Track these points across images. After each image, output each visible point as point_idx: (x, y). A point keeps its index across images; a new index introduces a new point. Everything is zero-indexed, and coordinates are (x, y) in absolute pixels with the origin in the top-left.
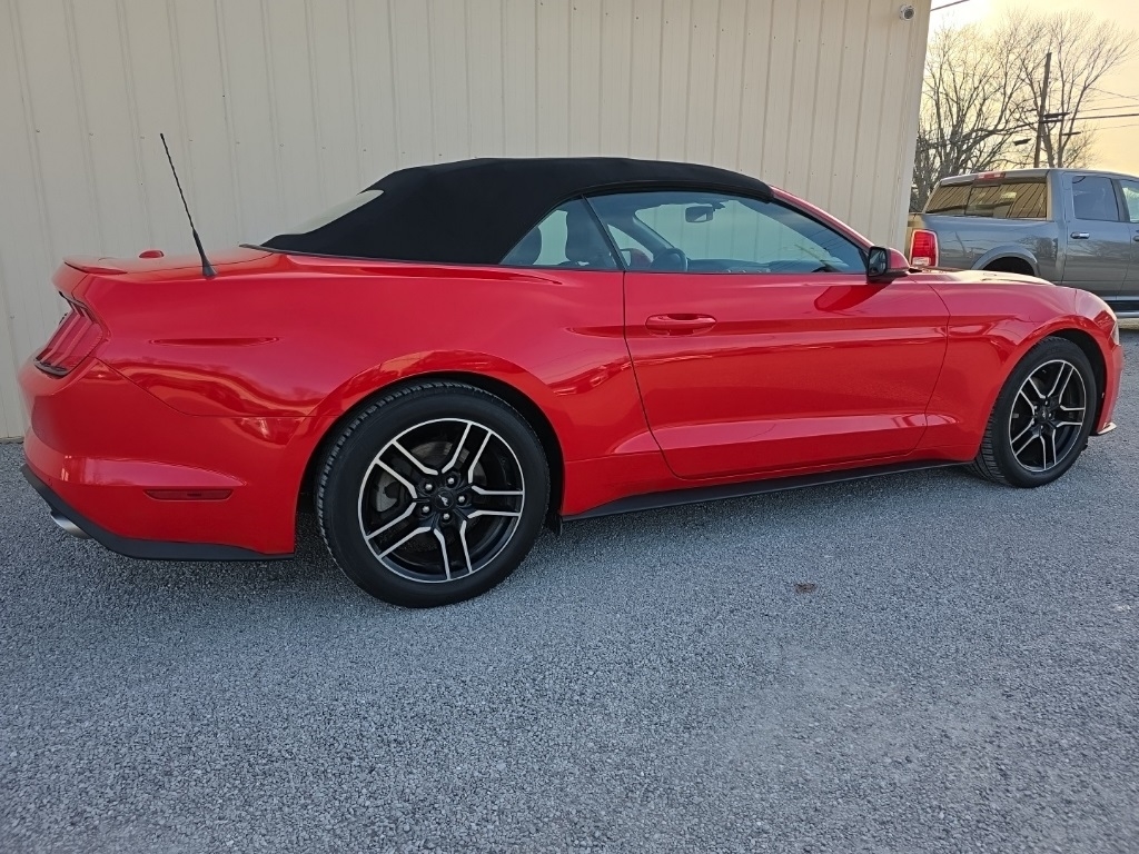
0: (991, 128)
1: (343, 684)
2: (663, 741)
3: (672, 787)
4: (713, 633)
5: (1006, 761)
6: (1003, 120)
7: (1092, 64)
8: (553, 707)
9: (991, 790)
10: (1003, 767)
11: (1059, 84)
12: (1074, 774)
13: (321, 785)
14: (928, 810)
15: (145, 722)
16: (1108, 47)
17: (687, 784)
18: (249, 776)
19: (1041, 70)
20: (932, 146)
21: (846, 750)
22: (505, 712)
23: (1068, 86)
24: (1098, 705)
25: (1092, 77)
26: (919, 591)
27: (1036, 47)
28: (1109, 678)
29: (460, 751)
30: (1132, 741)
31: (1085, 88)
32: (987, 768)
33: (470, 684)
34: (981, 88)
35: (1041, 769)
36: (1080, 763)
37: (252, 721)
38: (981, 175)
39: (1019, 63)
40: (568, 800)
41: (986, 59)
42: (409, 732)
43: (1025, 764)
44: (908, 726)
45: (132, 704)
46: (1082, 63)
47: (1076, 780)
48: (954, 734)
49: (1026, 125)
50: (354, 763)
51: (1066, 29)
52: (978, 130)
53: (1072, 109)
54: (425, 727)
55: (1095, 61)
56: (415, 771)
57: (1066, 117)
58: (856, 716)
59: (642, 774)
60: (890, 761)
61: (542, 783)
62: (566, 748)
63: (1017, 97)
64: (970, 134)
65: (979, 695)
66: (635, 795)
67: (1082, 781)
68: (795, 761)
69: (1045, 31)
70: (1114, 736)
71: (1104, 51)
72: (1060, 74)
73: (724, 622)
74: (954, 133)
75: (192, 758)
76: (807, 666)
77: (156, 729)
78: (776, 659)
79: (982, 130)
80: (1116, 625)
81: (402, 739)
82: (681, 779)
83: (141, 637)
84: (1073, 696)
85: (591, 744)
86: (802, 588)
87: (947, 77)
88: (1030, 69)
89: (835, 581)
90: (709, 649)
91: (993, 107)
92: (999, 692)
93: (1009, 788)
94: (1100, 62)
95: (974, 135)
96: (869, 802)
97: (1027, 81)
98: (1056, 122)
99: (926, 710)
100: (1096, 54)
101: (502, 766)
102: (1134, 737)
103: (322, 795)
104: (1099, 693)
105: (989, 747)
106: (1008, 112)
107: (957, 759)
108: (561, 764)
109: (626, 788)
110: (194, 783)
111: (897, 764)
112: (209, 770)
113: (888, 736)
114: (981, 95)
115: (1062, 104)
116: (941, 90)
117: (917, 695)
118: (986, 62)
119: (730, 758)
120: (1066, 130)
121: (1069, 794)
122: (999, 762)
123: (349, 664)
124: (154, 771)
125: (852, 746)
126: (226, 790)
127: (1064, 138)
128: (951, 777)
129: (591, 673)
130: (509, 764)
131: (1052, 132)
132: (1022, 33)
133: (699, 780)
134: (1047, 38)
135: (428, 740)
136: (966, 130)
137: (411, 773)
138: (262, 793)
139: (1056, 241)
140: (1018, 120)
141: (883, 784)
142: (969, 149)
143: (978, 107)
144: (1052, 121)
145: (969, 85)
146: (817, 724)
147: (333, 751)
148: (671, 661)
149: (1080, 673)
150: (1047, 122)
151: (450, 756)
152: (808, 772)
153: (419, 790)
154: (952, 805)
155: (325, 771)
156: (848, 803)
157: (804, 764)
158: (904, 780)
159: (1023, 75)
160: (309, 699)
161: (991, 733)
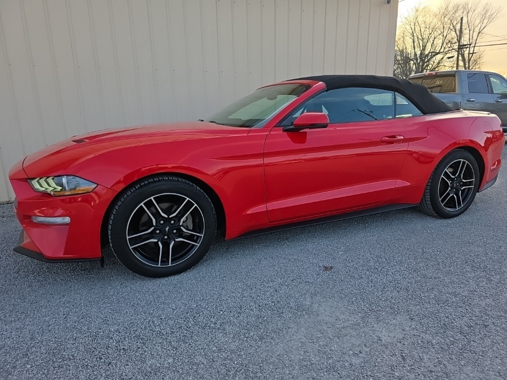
0: (438, 51)
1: (105, 321)
2: (248, 346)
3: (248, 368)
4: (282, 291)
5: (406, 352)
6: (443, 48)
7: (482, 22)
8: (200, 330)
9: (396, 366)
10: (404, 355)
11: (468, 31)
12: (436, 357)
13: (84, 372)
14: (366, 377)
15: (9, 342)
16: (488, 14)
17: (256, 367)
18: (52, 368)
19: (459, 25)
20: (412, 60)
21: (333, 348)
22: (178, 333)
23: (471, 32)
24: (453, 323)
25: (482, 28)
26: (379, 269)
27: (457, 14)
28: (460, 309)
29: (153, 353)
30: (466, 340)
31: (479, 33)
32: (396, 355)
33: (164, 320)
34: (432, 33)
35: (421, 355)
36: (439, 352)
37: (59, 340)
38: (434, 73)
39: (449, 21)
40: (199, 376)
41: (435, 20)
42: (130, 345)
43: (414, 353)
44: (363, 335)
45: (5, 333)
46: (478, 21)
47: (437, 360)
48: (383, 339)
49: (453, 49)
50: (102, 360)
51: (469, 6)
52: (432, 52)
53: (474, 43)
54: (139, 342)
55: (483, 20)
56: (129, 364)
57: (471, 46)
58: (341, 331)
59: (236, 362)
60: (352, 353)
61: (188, 369)
62: (202, 351)
63: (449, 37)
64: (428, 54)
65: (399, 319)
66: (230, 374)
67: (439, 361)
68: (308, 354)
69: (460, 7)
70: (457, 338)
71: (487, 16)
72: (468, 26)
73: (287, 286)
74: (421, 54)
75: (27, 359)
76: (322, 306)
77: (13, 345)
78: (308, 303)
79: (434, 52)
80: (467, 283)
81: (126, 348)
82: (253, 365)
83: (16, 300)
84: (441, 318)
85: (214, 348)
86: (326, 268)
87: (417, 29)
88: (454, 25)
89: (342, 265)
90: (279, 299)
91: (439, 42)
92: (408, 317)
93: (405, 365)
94: (486, 21)
95: (430, 54)
96: (339, 374)
97: (454, 30)
98: (467, 48)
99: (373, 327)
100: (484, 17)
101: (171, 360)
102: (467, 338)
103: (84, 377)
104: (454, 317)
105: (399, 345)
106: (445, 44)
107: (383, 351)
108: (199, 359)
109: (227, 370)
110: (25, 372)
111: (355, 354)
112: (33, 365)
113: (353, 340)
114: (433, 37)
115: (469, 40)
116: (415, 34)
117: (370, 320)
118: (435, 22)
119: (278, 353)
120: (471, 52)
121: (432, 368)
122: (402, 352)
123: (110, 311)
124: (8, 366)
125: (335, 346)
126: (39, 375)
127: (471, 55)
128: (379, 360)
129: (221, 313)
130: (174, 359)
131: (465, 53)
132: (450, 8)
133: (262, 365)
134: (462, 10)
135: (139, 348)
136: (427, 52)
137: (127, 365)
138: (56, 376)
139: (460, 103)
140: (449, 47)
141: (347, 364)
142: (428, 61)
143: (432, 42)
144: (465, 48)
145: (427, 32)
146: (321, 335)
147: (93, 355)
148: (260, 306)
149: (447, 307)
150: (463, 48)
151: (147, 356)
152: (313, 359)
153: (129, 373)
154: (377, 374)
155: (87, 365)
156: (329, 374)
157: (312, 355)
158: (357, 362)
159: (452, 27)
160: (88, 329)
161: (401, 337)
